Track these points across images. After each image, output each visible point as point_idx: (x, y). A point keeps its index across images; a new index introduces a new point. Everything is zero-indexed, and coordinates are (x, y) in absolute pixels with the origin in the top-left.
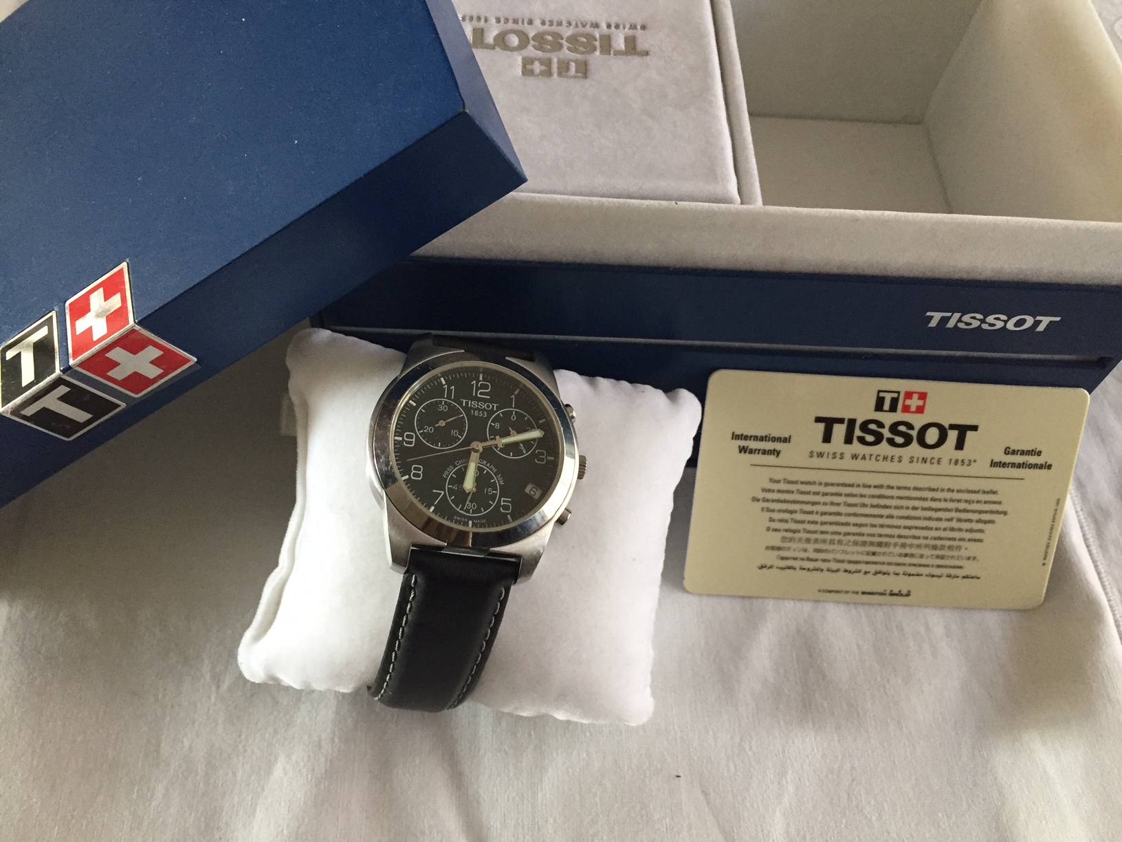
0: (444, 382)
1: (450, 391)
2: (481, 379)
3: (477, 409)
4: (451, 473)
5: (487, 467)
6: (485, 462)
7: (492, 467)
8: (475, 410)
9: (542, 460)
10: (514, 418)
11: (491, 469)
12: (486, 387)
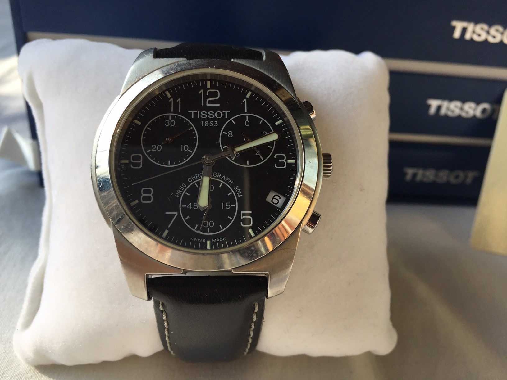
0: (169, 96)
1: (176, 104)
2: (209, 86)
3: (208, 119)
4: (184, 191)
5: (222, 180)
6: (219, 175)
7: (227, 179)
8: (204, 120)
9: (283, 164)
10: (247, 123)
11: (227, 182)
12: (215, 94)
